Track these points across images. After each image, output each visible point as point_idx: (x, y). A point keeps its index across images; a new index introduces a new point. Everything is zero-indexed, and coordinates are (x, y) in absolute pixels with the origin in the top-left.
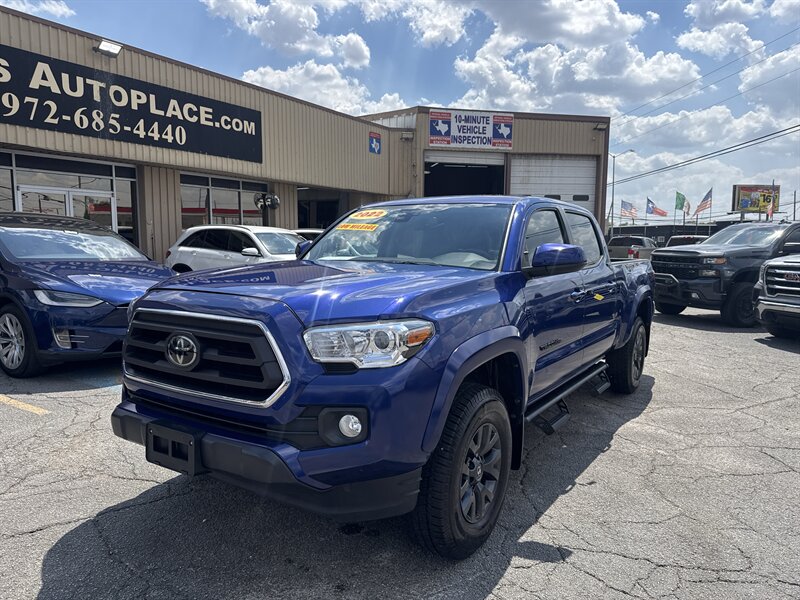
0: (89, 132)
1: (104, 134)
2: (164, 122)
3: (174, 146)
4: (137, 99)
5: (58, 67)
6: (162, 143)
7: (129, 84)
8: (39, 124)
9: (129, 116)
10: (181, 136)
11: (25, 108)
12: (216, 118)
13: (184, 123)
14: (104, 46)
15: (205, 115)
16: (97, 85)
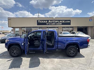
0: (53, 25)
1: (54, 25)
2: (59, 23)
3: (60, 25)
4: (57, 21)
5: (50, 20)
6: (59, 25)
7: (56, 20)
8: (49, 25)
9: (56, 23)
10: (61, 24)
11: (48, 24)
12: (65, 21)
13: (61, 23)
14: (54, 18)
15: (64, 22)
16: (53, 21)
